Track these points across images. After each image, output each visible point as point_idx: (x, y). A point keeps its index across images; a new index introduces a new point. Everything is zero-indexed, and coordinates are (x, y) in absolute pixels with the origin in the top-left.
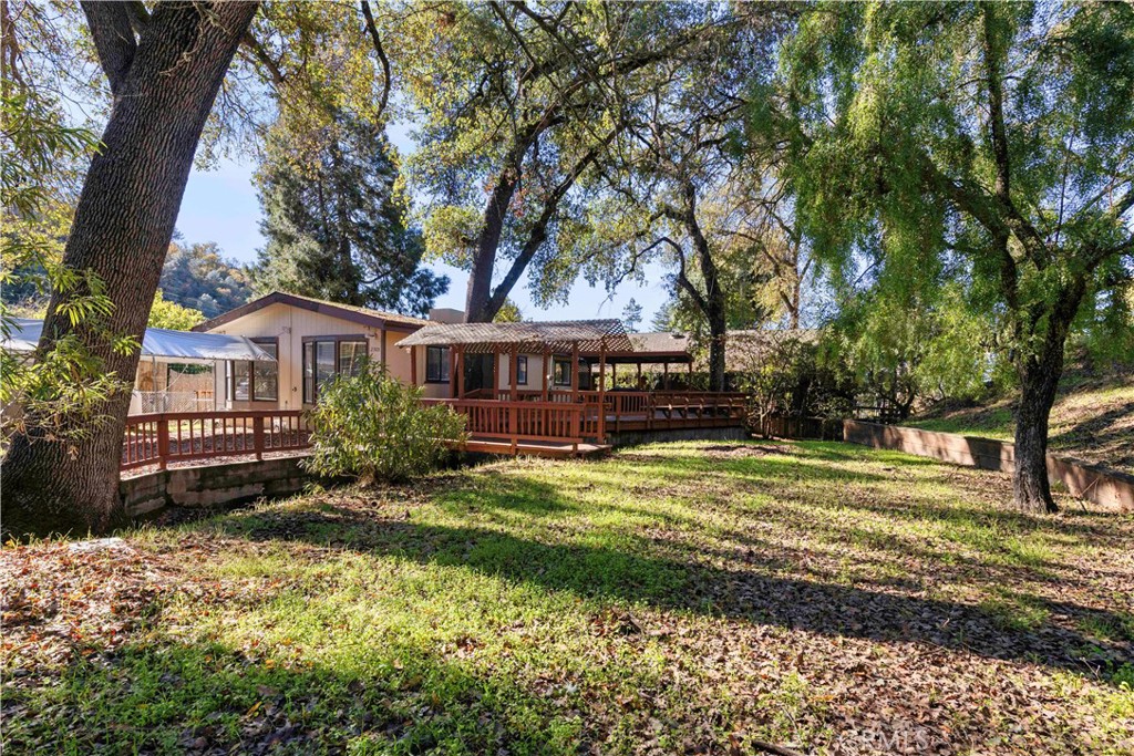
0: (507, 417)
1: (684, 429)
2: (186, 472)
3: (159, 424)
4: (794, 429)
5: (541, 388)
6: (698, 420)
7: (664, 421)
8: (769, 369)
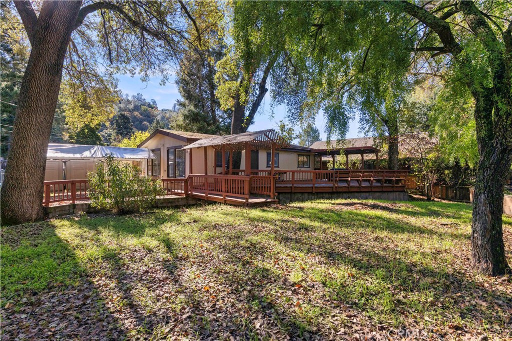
0: (243, 184)
1: (360, 192)
2: (82, 204)
3: (72, 184)
4: (453, 194)
5: (260, 169)
6: (371, 187)
7: (357, 187)
8: (431, 156)
